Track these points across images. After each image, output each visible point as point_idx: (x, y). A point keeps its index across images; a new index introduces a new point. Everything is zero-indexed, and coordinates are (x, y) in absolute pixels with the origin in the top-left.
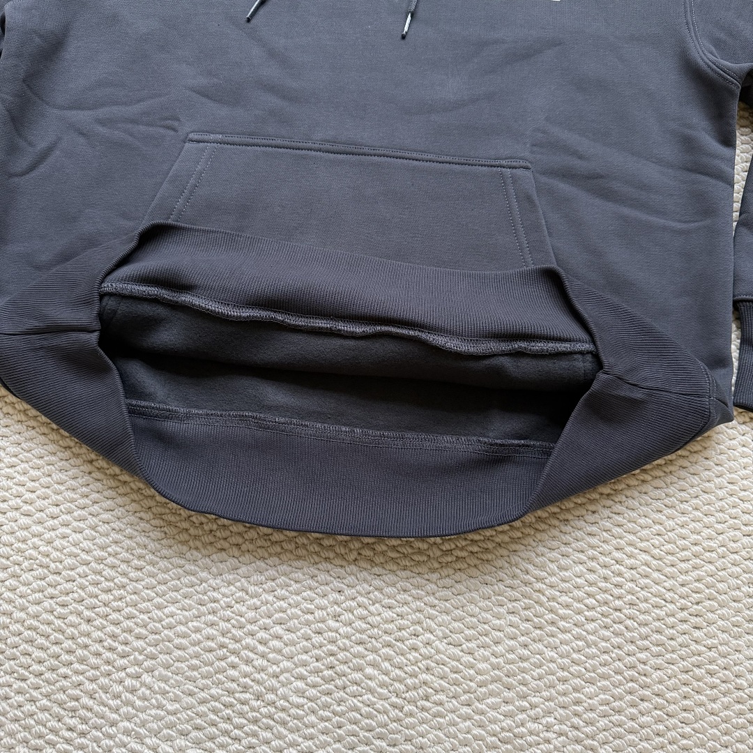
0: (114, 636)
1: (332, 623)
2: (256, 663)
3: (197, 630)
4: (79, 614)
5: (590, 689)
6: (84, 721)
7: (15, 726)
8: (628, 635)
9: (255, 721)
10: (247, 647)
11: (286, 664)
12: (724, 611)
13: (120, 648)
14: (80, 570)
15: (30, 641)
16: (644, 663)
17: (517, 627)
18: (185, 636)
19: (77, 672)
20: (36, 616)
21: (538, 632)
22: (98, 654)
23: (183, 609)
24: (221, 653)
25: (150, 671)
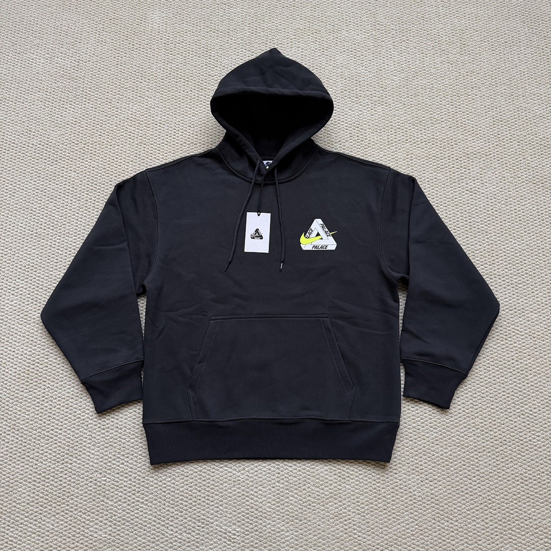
0: (208, 495)
1: (277, 484)
2: (254, 499)
3: (235, 491)
4: (196, 489)
5: (362, 497)
6: (203, 523)
7: (181, 527)
8: (373, 478)
9: (257, 518)
10: (251, 494)
11: (264, 498)
12: (404, 467)
13: (211, 499)
14: (195, 475)
15: (182, 500)
16: (379, 487)
17: (337, 479)
18: (231, 493)
19: (198, 508)
20: (183, 491)
21: (344, 480)
22: (204, 502)
23: (229, 484)
24: (243, 497)
25: (221, 505)
